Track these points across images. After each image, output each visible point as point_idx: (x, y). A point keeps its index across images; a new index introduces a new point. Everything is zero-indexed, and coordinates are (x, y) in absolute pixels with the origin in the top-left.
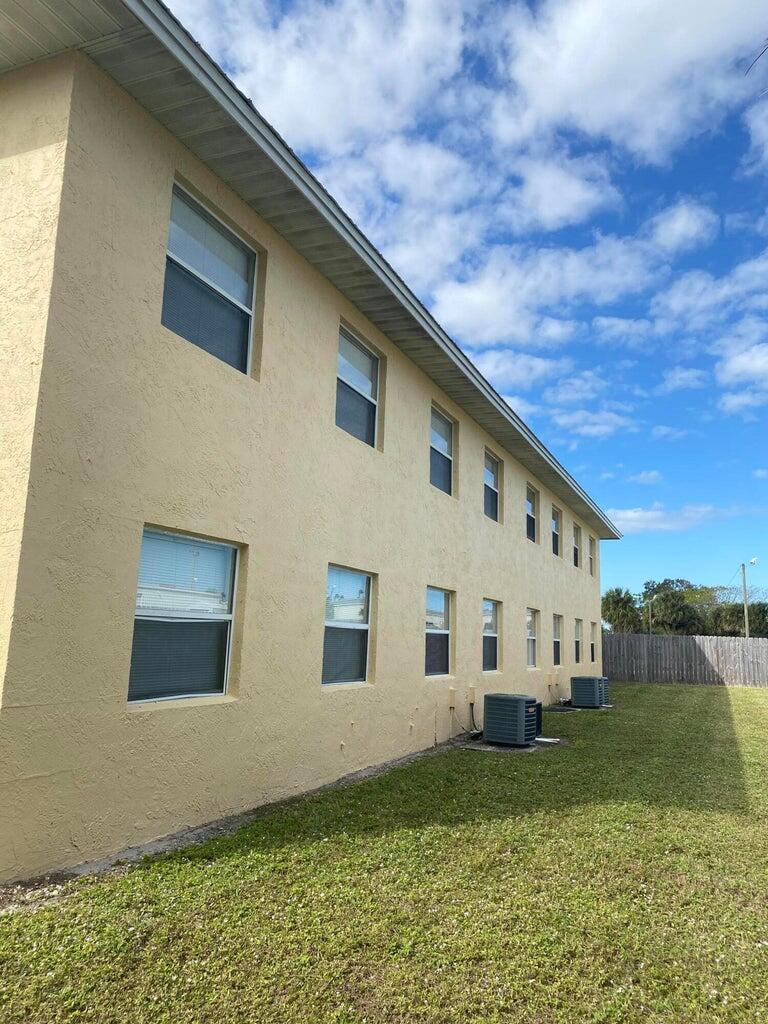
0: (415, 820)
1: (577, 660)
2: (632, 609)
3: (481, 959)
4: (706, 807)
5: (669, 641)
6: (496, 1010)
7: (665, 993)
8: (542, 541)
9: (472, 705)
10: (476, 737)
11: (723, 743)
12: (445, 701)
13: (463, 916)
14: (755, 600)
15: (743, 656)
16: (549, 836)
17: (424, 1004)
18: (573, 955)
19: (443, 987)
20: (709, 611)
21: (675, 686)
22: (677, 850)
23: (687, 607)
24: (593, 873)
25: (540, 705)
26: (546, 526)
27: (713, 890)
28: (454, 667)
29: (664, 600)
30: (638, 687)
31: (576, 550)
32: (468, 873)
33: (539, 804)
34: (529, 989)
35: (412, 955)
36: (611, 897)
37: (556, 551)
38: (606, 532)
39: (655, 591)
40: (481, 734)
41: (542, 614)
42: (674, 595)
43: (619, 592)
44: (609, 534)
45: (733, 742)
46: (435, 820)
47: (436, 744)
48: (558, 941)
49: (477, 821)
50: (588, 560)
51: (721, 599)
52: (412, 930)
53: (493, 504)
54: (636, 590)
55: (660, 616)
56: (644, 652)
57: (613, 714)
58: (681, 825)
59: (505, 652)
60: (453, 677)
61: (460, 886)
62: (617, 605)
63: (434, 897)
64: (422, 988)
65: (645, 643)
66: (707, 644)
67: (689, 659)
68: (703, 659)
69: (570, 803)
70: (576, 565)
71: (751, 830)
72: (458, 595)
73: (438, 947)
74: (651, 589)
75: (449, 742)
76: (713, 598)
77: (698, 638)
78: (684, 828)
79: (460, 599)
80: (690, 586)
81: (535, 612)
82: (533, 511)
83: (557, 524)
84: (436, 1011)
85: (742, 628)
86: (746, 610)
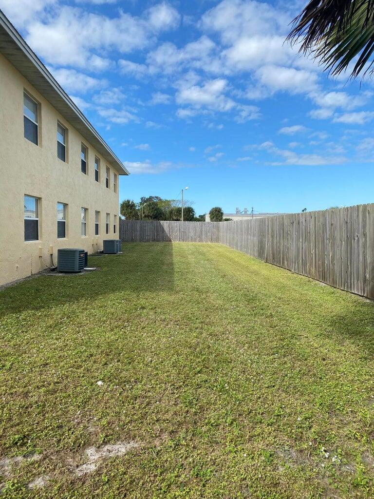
0: (17, 310)
1: (107, 233)
2: (134, 209)
3: (47, 364)
4: (157, 290)
5: (149, 224)
6: (52, 384)
7: (130, 363)
8: (90, 174)
9: (52, 255)
10: (53, 270)
11: (168, 265)
12: (36, 254)
13: (39, 348)
14: (187, 206)
15: (180, 229)
16: (86, 309)
17: (16, 388)
18: (91, 355)
19: (26, 380)
20: (168, 210)
21: (151, 243)
22: (143, 308)
23: (159, 209)
24: (104, 322)
25: (86, 253)
26: (92, 166)
27: (155, 322)
28: (41, 237)
29: (149, 206)
30: (135, 244)
31: (107, 179)
32: (44, 330)
33: (83, 296)
34: (69, 372)
35: (10, 369)
36: (112, 330)
37: (97, 179)
38: (122, 172)
39: (145, 202)
40: (56, 268)
41: (89, 211)
42: (154, 203)
43: (128, 201)
44: (124, 173)
45: (172, 264)
46: (28, 308)
47: (32, 275)
48: (85, 351)
49: (51, 306)
50: (113, 185)
51: (174, 205)
52: (12, 358)
53: (62, 153)
54: (137, 201)
55: (147, 213)
56: (138, 228)
57: (122, 256)
58: (146, 298)
59: (70, 229)
60: (41, 242)
61: (39, 336)
62: (128, 207)
63: (25, 342)
64: (15, 381)
65: (139, 225)
66: (165, 224)
67: (157, 231)
68: (163, 231)
69: (97, 294)
70: (107, 187)
71: (173, 297)
72: (43, 200)
73: (25, 363)
74: (144, 200)
75: (39, 273)
76: (169, 205)
77: (162, 222)
78: (147, 299)
79: (44, 202)
80: (160, 200)
81: (86, 210)
82: (85, 158)
83: (98, 166)
84: (21, 390)
85: (181, 217)
86: (182, 210)
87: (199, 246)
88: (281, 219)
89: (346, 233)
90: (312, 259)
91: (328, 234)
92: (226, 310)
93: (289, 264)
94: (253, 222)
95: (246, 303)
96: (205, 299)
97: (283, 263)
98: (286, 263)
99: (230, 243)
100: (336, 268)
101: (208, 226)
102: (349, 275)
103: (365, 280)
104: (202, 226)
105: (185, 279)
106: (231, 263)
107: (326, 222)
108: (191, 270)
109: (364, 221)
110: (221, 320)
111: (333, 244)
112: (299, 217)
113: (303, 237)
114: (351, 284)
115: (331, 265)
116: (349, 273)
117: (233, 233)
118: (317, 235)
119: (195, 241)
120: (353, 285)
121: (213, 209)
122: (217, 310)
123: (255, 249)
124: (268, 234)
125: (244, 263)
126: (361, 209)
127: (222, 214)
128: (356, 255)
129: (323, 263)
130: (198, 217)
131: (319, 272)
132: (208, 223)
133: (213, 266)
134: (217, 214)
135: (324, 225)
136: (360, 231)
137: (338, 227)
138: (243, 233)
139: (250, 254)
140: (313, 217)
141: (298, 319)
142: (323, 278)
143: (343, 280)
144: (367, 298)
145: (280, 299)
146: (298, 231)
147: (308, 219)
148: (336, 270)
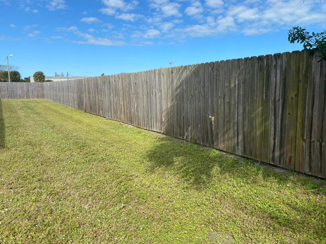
14: (13, 70)
15: (7, 89)
45: (2, 119)
71: (5, 154)
85: (8, 79)
86: (9, 73)
87: (27, 102)
88: (95, 80)
89: (146, 89)
90: (121, 108)
91: (133, 91)
92: (62, 161)
93: (104, 113)
94: (72, 83)
95: (79, 150)
96: (39, 152)
97: (99, 112)
98: (101, 112)
99: (53, 99)
100: (140, 114)
101: (34, 86)
102: (150, 119)
103: (162, 122)
104: (28, 86)
105: (17, 134)
106: (57, 115)
107: (131, 82)
108: (22, 124)
109: (160, 81)
110: (59, 173)
111: (137, 98)
112: (110, 78)
113: (113, 93)
114: (151, 125)
115: (136, 112)
116: (150, 117)
117: (56, 91)
118: (124, 91)
119: (23, 97)
120: (153, 125)
121: (36, 73)
122: (53, 163)
123: (75, 103)
124: (85, 91)
125: (68, 114)
126: (157, 72)
127: (44, 76)
128: (154, 105)
129: (130, 111)
130: (24, 79)
131: (127, 117)
132: (34, 83)
133: (42, 119)
134: (40, 77)
135: (130, 84)
136: (157, 88)
137: (140, 84)
138: (65, 91)
139: (72, 106)
140: (121, 78)
141: (125, 158)
142: (131, 122)
143: (146, 123)
144: (163, 134)
145: (104, 142)
146: (109, 88)
147: (117, 79)
148: (140, 116)
